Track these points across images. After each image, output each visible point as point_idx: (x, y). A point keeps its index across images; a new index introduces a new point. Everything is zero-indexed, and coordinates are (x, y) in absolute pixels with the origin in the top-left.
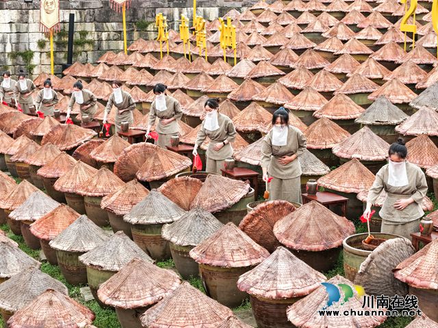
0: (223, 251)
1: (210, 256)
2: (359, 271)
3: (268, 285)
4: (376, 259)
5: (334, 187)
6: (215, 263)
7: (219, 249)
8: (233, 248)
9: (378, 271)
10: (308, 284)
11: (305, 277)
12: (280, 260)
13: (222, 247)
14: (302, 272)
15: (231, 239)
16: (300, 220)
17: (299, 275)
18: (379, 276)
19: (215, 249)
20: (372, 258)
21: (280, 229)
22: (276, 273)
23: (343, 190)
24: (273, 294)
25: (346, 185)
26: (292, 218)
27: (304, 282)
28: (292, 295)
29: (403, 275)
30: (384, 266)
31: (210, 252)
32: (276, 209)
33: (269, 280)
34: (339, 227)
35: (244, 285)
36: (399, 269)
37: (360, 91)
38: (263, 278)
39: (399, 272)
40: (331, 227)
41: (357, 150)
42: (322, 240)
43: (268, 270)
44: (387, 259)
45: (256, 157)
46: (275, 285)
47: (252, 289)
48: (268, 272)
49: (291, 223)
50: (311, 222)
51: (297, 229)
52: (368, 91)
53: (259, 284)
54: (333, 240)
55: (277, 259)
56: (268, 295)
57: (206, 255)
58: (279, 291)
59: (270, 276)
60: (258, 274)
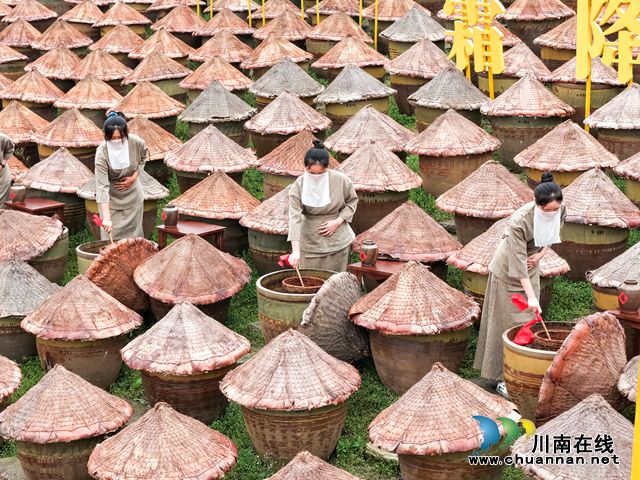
0: (78, 316)
1: (60, 326)
2: (303, 323)
3: (177, 357)
4: (322, 303)
5: (199, 213)
6: (72, 335)
7: (72, 315)
8: (93, 311)
9: (327, 320)
10: (231, 349)
11: (224, 340)
12: (185, 319)
13: (76, 311)
14: (218, 333)
15: (86, 299)
16: (176, 262)
17: (217, 338)
18: (327, 326)
19: (66, 316)
20: (317, 302)
21: (146, 279)
22: (184, 338)
23: (212, 216)
24: (189, 369)
25: (216, 208)
26: (162, 261)
27: (225, 346)
28: (215, 366)
29: (368, 320)
30: (334, 312)
31: (59, 321)
32: (132, 250)
33: (177, 348)
34: (230, 267)
35: (138, 361)
36: (359, 314)
37: (164, 77)
38: (165, 348)
39: (361, 317)
40: (220, 268)
41: (204, 159)
42: (212, 287)
43: (171, 335)
44: (336, 302)
45: (53, 181)
46: (187, 356)
47: (153, 365)
48: (171, 338)
49: (162, 267)
50: (194, 264)
51: (174, 275)
52: (175, 75)
53: (162, 357)
54: (226, 286)
55: (180, 318)
56: (180, 370)
57: (54, 325)
58: (196, 363)
59: (177, 343)
60: (156, 342)
